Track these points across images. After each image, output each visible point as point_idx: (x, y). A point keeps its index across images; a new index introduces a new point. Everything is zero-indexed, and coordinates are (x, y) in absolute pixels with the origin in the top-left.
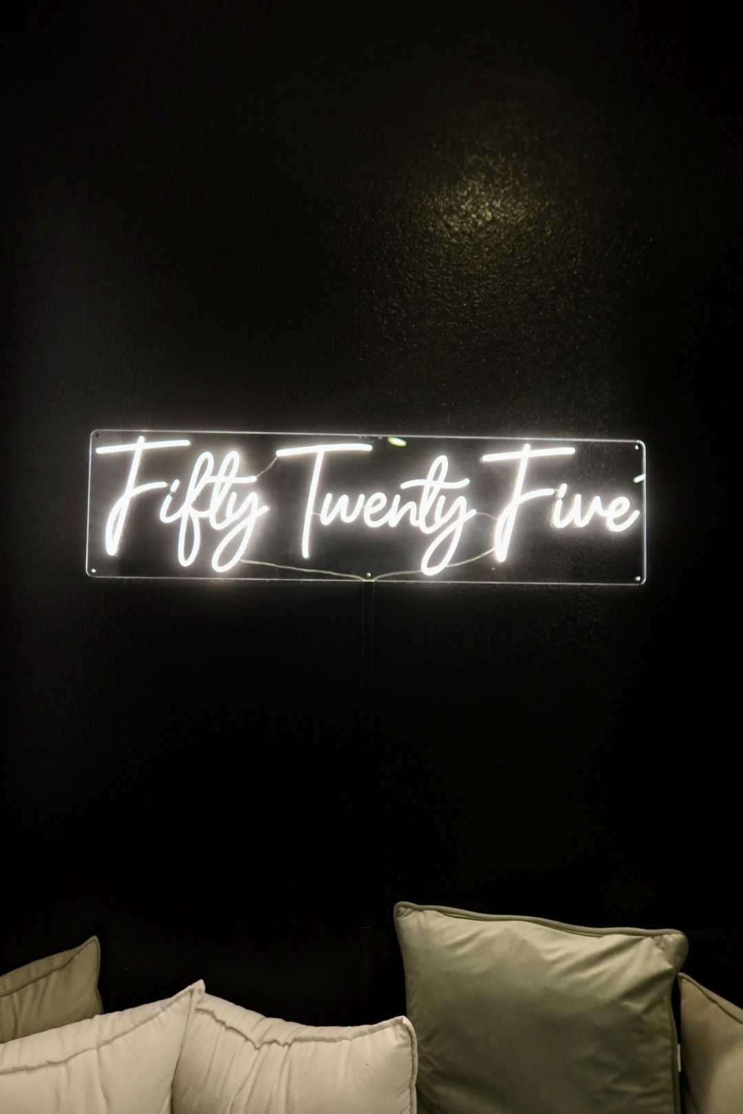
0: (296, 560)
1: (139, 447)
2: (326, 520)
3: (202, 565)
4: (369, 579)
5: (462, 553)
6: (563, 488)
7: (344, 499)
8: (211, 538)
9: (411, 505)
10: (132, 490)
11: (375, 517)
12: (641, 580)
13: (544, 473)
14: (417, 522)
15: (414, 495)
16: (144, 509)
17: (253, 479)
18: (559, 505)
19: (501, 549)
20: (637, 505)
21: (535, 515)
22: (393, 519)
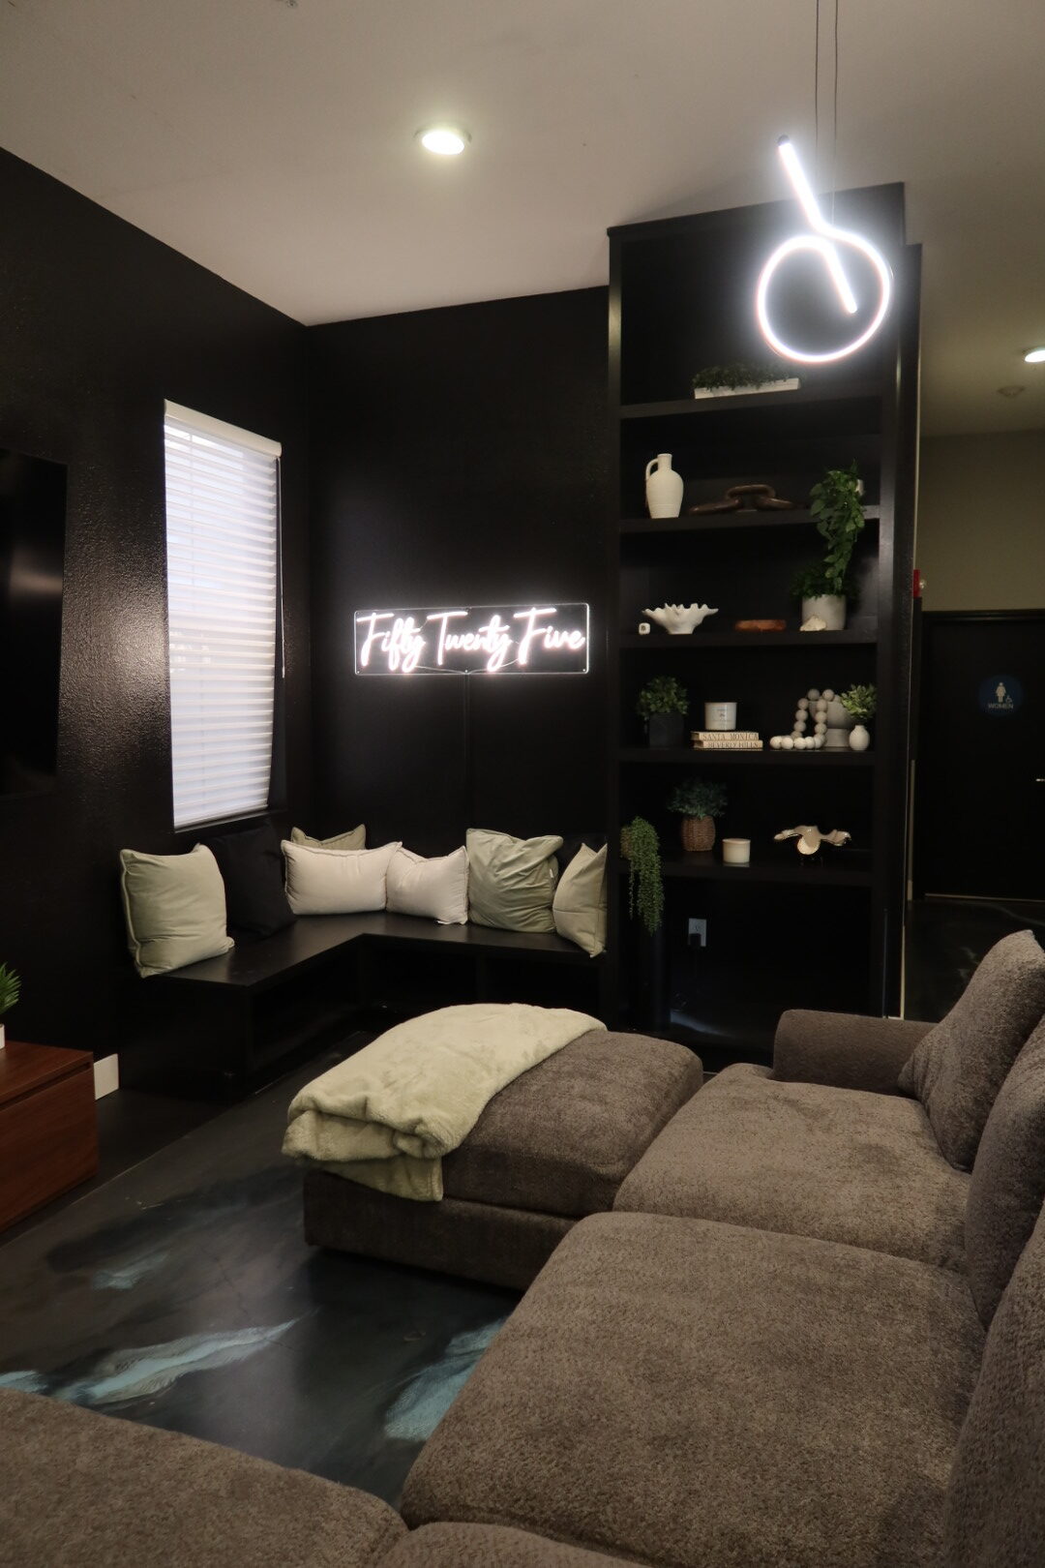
0: (435, 664)
1: (373, 618)
2: (448, 648)
3: (399, 670)
4: (466, 673)
5: (506, 661)
6: (550, 628)
7: (456, 637)
8: (403, 657)
9: (483, 638)
10: (371, 636)
11: (469, 645)
12: (587, 670)
13: (543, 622)
14: (488, 649)
15: (484, 634)
16: (377, 644)
17: (419, 630)
18: (548, 637)
19: (523, 658)
20: (585, 635)
21: (538, 642)
22: (475, 647)
